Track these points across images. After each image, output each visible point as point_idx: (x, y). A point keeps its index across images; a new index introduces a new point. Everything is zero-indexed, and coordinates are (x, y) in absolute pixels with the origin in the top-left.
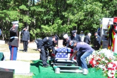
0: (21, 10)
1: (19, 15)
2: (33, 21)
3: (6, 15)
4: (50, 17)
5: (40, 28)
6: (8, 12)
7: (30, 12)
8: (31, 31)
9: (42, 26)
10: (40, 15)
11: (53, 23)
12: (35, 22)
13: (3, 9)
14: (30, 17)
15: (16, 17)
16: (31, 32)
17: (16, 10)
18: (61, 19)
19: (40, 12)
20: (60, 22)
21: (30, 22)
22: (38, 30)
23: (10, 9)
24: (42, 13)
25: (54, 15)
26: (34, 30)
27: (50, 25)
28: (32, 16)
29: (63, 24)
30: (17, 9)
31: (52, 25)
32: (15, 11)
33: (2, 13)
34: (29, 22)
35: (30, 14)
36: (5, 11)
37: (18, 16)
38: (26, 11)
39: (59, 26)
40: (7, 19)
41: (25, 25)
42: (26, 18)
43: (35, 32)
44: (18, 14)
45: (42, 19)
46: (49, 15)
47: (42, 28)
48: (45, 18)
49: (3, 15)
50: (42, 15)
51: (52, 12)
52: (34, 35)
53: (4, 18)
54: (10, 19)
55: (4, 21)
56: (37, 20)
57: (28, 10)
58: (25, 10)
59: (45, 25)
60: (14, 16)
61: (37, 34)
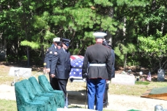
0: (97, 6)
1: (94, 16)
2: (120, 27)
3: (69, 17)
4: (158, 18)
5: (135, 41)
6: (73, 12)
7: (116, 9)
8: (117, 48)
9: (141, 39)
10: (136, 14)
11: (165, 32)
12: (124, 30)
13: (64, 7)
14: (116, 19)
15: (88, 20)
16: (117, 51)
17: (89, 7)
21: (116, 30)
22: (132, 46)
23: (77, 5)
24: (142, 11)
26: (124, 47)
28: (119, 18)
30: (90, 4)
31: (164, 35)
32: (87, 9)
33: (62, 14)
34: (113, 30)
35: (114, 13)
36: (67, 9)
37: (92, 18)
38: (108, 8)
40: (71, 24)
42: (108, 23)
43: (125, 50)
44: (91, 14)
45: (140, 23)
46: (156, 15)
47: (140, 42)
48: (147, 21)
49: (64, 18)
50: (142, 15)
51: (163, 7)
52: (122, 57)
53: (66, 23)
54: (76, 25)
55: (66, 29)
56: (130, 25)
57: (112, 5)
58: (105, 5)
59: (146, 36)
60: (83, 20)
61: (129, 54)
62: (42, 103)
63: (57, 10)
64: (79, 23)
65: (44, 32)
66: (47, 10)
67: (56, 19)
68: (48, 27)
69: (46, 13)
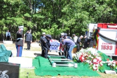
0: (25, 17)
1: (24, 21)
2: (34, 25)
3: (14, 21)
5: (40, 31)
6: (15, 19)
7: (33, 18)
8: (33, 33)
9: (42, 30)
10: (40, 21)
11: (51, 28)
12: (36, 26)
13: (11, 17)
14: (33, 22)
15: (22, 22)
16: (33, 35)
18: (57, 24)
19: (41, 18)
20: (56, 26)
22: (39, 33)
23: (17, 16)
25: (52, 21)
26: (36, 33)
27: (48, 29)
28: (34, 22)
29: (58, 28)
30: (22, 16)
32: (21, 18)
33: (11, 20)
34: (31, 26)
35: (32, 20)
36: (13, 18)
38: (29, 18)
39: (55, 30)
40: (14, 24)
41: (29, 28)
42: (30, 24)
43: (37, 34)
45: (42, 24)
46: (47, 21)
48: (44, 23)
49: (11, 21)
50: (42, 21)
51: (49, 19)
52: (35, 37)
53: (12, 23)
55: (12, 26)
56: (38, 25)
57: (31, 17)
59: (44, 29)
60: (20, 22)
61: (38, 36)
62: (2, 56)
63: (8, 18)
64: (18, 23)
65: (3, 27)
66: (4, 18)
67: (8, 22)
68: (4, 25)
69: (3, 19)
